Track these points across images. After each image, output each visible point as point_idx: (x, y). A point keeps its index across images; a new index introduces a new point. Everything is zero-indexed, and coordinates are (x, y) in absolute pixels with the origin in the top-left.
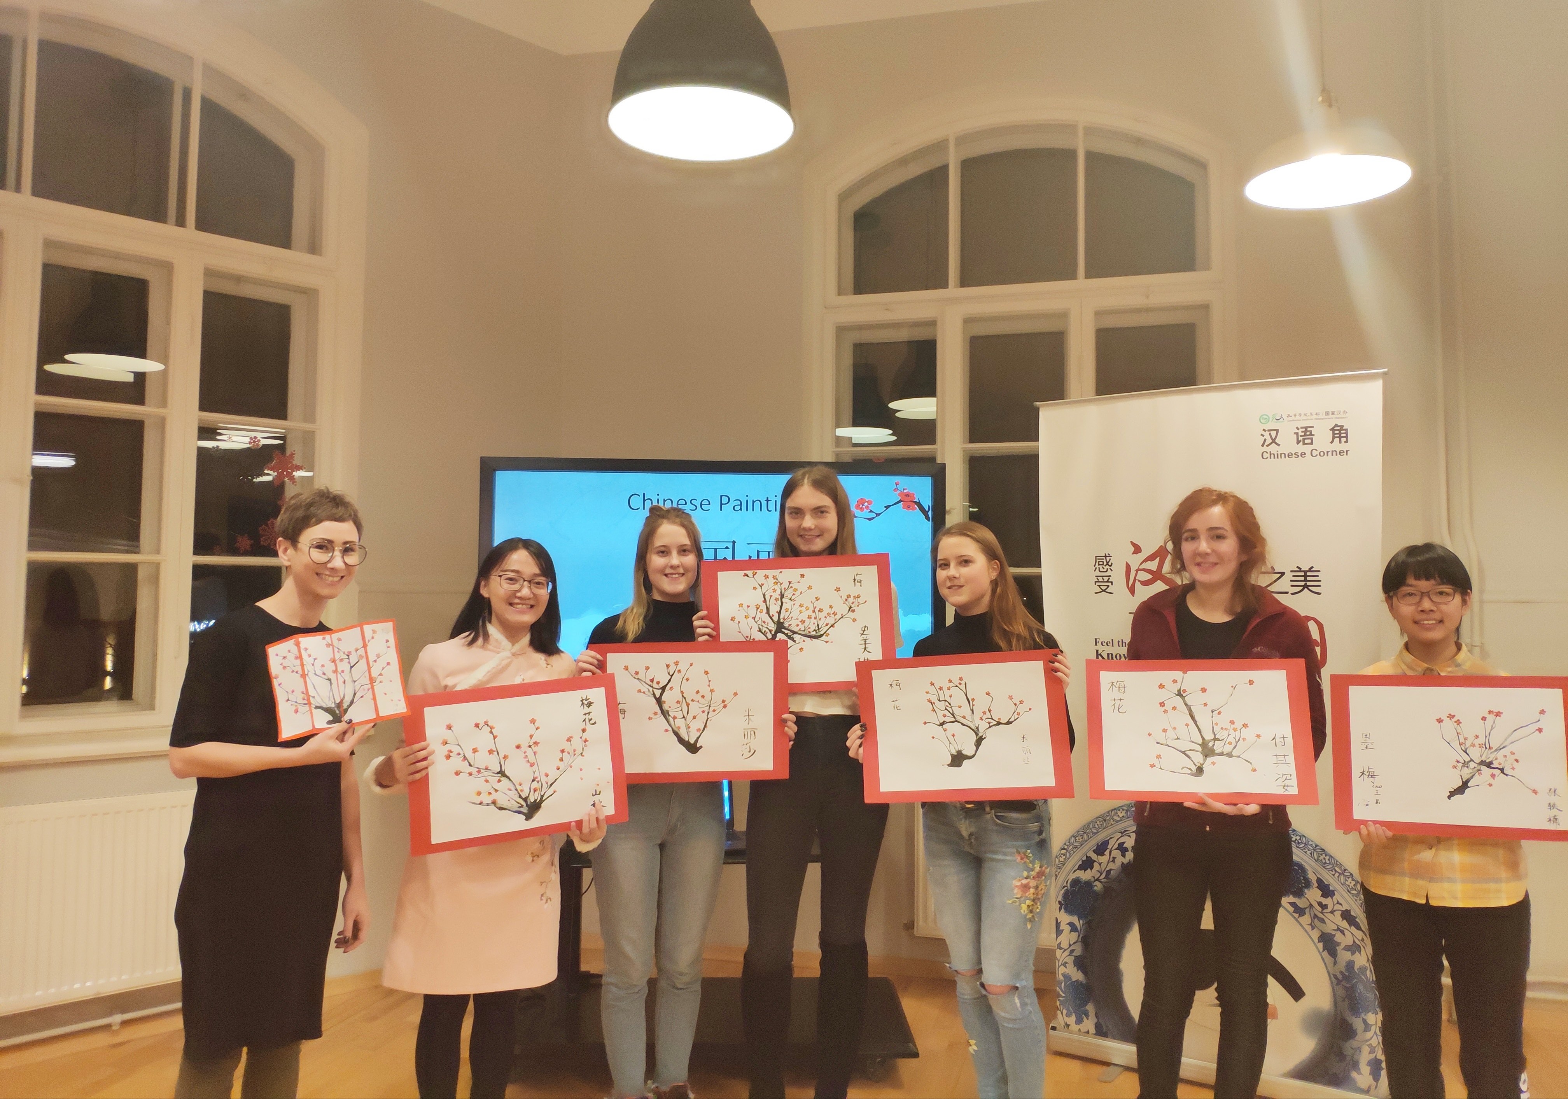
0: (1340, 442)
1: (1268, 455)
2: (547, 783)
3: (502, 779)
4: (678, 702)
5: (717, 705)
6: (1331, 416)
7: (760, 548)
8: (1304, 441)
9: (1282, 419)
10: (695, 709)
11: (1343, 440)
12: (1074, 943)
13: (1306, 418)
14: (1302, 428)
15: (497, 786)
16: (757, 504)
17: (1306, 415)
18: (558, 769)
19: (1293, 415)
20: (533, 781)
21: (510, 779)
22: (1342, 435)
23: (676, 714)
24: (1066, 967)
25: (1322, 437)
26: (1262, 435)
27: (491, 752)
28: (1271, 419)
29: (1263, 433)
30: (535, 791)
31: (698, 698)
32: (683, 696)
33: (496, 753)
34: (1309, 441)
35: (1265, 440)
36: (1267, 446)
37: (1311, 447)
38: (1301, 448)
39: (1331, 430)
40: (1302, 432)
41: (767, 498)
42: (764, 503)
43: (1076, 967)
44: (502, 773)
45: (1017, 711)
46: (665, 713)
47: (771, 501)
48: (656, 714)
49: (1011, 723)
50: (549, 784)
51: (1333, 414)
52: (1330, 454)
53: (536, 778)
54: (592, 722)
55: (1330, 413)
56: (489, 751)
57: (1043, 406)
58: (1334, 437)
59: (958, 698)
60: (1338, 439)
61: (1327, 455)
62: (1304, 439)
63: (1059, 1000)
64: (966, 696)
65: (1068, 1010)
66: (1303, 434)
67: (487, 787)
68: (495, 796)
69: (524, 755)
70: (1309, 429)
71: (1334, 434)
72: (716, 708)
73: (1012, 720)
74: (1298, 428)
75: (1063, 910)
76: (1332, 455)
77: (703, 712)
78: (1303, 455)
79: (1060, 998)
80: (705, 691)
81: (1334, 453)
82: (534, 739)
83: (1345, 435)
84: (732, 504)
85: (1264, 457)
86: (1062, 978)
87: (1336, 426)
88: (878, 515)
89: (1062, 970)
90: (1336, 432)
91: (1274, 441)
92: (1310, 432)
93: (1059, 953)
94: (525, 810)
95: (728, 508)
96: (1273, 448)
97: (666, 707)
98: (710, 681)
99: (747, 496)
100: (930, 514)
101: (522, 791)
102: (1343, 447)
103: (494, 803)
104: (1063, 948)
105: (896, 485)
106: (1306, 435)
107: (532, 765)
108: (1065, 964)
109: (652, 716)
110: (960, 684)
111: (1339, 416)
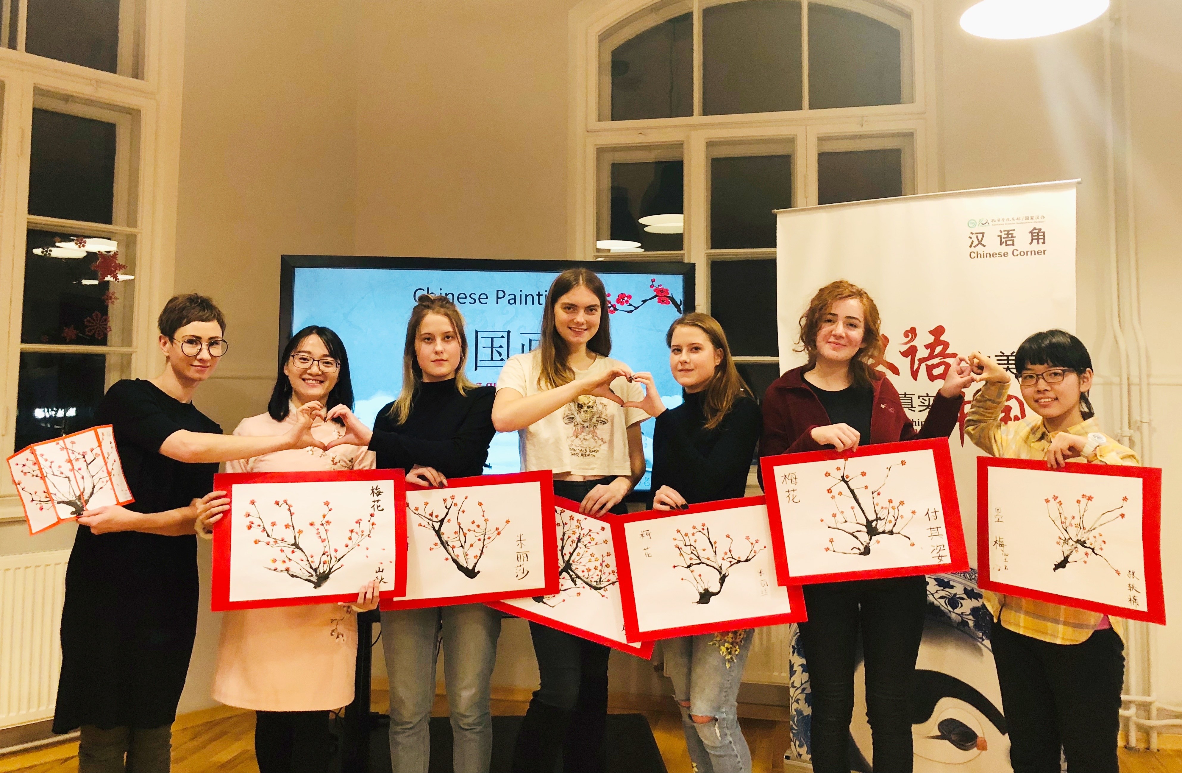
0: (1038, 243)
1: (975, 255)
2: (336, 558)
3: (296, 550)
4: (456, 533)
5: (490, 533)
6: (1030, 220)
7: (532, 337)
8: (1006, 243)
9: (987, 223)
10: (471, 538)
11: (1041, 241)
12: (806, 682)
13: (1008, 222)
14: (1005, 231)
15: (291, 556)
16: (529, 299)
17: (1008, 220)
18: (347, 546)
19: (997, 220)
20: (324, 554)
21: (303, 551)
22: (1040, 237)
23: (455, 544)
24: (798, 703)
25: (1023, 240)
26: (971, 238)
27: (287, 526)
28: (978, 224)
29: (971, 236)
30: (324, 563)
31: (473, 527)
32: (460, 527)
33: (292, 528)
34: (1011, 243)
35: (973, 242)
36: (975, 247)
37: (1012, 248)
38: (1004, 249)
39: (1030, 232)
40: (1005, 234)
41: (539, 292)
42: (536, 298)
43: (807, 704)
44: (296, 545)
45: (754, 549)
46: (445, 544)
47: (542, 295)
48: (436, 544)
49: (750, 560)
50: (338, 558)
51: (1032, 219)
52: (1029, 253)
53: (327, 552)
54: (379, 508)
55: (1030, 218)
56: (285, 525)
57: (781, 212)
58: (1032, 239)
59: (702, 542)
60: (1036, 241)
61: (1027, 255)
62: (1006, 241)
63: (792, 732)
64: (709, 539)
65: (800, 741)
66: (1006, 236)
67: (283, 556)
68: (288, 564)
69: (316, 532)
70: (1010, 232)
71: (1032, 236)
72: (490, 536)
73: (750, 557)
74: (1001, 231)
75: (795, 654)
76: (1031, 255)
77: (479, 540)
78: (1005, 254)
79: (793, 731)
80: (480, 521)
81: (1033, 253)
82: (326, 519)
83: (1042, 237)
84: (507, 298)
85: (972, 257)
86: (795, 713)
87: (1035, 229)
88: (636, 308)
89: (795, 706)
90: (1034, 234)
91: (980, 243)
92: (1012, 234)
93: (792, 691)
94: (314, 579)
95: (503, 302)
96: (980, 249)
97: (444, 538)
98: (483, 512)
99: (521, 291)
100: (681, 307)
101: (312, 562)
102: (1041, 247)
103: (287, 570)
104: (795, 687)
105: (652, 282)
106: (1008, 238)
107: (324, 541)
108: (797, 701)
109: (433, 546)
110: (703, 529)
111: (1038, 220)
